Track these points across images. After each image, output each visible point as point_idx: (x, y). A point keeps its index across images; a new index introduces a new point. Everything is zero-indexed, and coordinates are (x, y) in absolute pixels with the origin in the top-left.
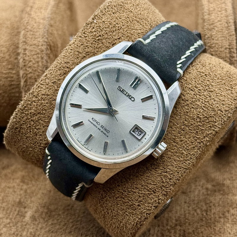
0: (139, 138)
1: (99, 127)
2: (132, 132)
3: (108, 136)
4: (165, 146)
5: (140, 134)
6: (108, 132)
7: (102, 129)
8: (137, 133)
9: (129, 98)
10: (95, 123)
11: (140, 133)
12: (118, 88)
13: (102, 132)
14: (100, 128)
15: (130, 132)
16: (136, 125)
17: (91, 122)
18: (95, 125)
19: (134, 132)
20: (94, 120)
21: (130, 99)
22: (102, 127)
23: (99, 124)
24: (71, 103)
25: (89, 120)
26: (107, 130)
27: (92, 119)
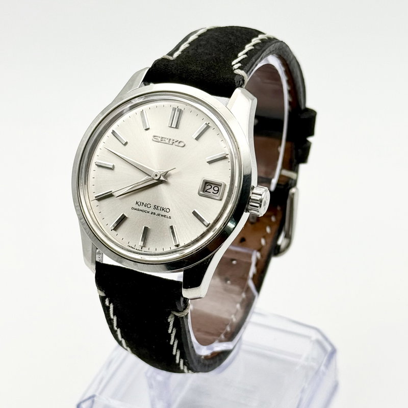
1: (151, 210)
2: (202, 193)
3: (170, 218)
5: (218, 191)
6: (168, 210)
7: (157, 212)
8: (212, 190)
10: (143, 208)
11: (216, 189)
12: (153, 139)
13: (159, 215)
14: (154, 211)
15: (199, 194)
17: (136, 209)
18: (145, 211)
19: (206, 191)
20: (139, 204)
21: (179, 146)
22: (156, 207)
23: (149, 206)
24: (96, 197)
25: (133, 208)
26: (165, 210)
27: (137, 203)
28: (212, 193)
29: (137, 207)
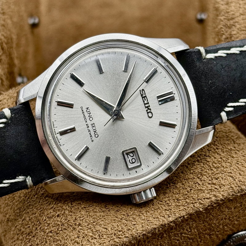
0: (129, 167)
1: (89, 123)
2: (125, 154)
3: (92, 141)
4: (155, 194)
5: (133, 163)
6: (97, 136)
7: (90, 128)
8: (130, 158)
9: (147, 110)
10: (87, 115)
11: (134, 161)
12: (141, 90)
13: (89, 131)
14: (90, 125)
15: (123, 152)
16: (135, 148)
17: (83, 111)
18: (85, 118)
19: (127, 155)
20: (88, 111)
21: (148, 113)
22: (93, 125)
23: (91, 119)
24: (72, 74)
25: (82, 108)
26: (96, 133)
27: (87, 108)
28: (128, 159)
29: (85, 110)
